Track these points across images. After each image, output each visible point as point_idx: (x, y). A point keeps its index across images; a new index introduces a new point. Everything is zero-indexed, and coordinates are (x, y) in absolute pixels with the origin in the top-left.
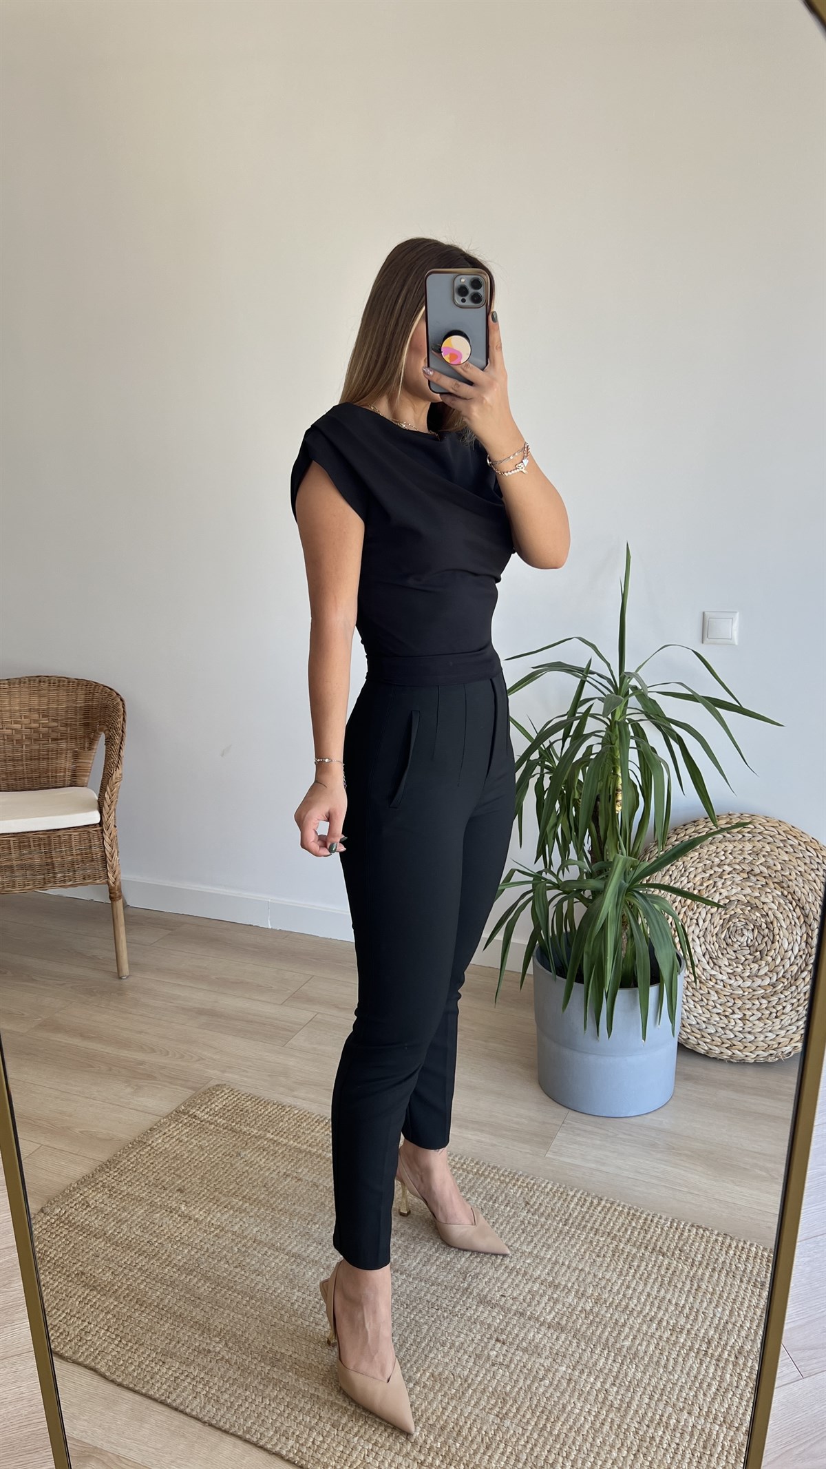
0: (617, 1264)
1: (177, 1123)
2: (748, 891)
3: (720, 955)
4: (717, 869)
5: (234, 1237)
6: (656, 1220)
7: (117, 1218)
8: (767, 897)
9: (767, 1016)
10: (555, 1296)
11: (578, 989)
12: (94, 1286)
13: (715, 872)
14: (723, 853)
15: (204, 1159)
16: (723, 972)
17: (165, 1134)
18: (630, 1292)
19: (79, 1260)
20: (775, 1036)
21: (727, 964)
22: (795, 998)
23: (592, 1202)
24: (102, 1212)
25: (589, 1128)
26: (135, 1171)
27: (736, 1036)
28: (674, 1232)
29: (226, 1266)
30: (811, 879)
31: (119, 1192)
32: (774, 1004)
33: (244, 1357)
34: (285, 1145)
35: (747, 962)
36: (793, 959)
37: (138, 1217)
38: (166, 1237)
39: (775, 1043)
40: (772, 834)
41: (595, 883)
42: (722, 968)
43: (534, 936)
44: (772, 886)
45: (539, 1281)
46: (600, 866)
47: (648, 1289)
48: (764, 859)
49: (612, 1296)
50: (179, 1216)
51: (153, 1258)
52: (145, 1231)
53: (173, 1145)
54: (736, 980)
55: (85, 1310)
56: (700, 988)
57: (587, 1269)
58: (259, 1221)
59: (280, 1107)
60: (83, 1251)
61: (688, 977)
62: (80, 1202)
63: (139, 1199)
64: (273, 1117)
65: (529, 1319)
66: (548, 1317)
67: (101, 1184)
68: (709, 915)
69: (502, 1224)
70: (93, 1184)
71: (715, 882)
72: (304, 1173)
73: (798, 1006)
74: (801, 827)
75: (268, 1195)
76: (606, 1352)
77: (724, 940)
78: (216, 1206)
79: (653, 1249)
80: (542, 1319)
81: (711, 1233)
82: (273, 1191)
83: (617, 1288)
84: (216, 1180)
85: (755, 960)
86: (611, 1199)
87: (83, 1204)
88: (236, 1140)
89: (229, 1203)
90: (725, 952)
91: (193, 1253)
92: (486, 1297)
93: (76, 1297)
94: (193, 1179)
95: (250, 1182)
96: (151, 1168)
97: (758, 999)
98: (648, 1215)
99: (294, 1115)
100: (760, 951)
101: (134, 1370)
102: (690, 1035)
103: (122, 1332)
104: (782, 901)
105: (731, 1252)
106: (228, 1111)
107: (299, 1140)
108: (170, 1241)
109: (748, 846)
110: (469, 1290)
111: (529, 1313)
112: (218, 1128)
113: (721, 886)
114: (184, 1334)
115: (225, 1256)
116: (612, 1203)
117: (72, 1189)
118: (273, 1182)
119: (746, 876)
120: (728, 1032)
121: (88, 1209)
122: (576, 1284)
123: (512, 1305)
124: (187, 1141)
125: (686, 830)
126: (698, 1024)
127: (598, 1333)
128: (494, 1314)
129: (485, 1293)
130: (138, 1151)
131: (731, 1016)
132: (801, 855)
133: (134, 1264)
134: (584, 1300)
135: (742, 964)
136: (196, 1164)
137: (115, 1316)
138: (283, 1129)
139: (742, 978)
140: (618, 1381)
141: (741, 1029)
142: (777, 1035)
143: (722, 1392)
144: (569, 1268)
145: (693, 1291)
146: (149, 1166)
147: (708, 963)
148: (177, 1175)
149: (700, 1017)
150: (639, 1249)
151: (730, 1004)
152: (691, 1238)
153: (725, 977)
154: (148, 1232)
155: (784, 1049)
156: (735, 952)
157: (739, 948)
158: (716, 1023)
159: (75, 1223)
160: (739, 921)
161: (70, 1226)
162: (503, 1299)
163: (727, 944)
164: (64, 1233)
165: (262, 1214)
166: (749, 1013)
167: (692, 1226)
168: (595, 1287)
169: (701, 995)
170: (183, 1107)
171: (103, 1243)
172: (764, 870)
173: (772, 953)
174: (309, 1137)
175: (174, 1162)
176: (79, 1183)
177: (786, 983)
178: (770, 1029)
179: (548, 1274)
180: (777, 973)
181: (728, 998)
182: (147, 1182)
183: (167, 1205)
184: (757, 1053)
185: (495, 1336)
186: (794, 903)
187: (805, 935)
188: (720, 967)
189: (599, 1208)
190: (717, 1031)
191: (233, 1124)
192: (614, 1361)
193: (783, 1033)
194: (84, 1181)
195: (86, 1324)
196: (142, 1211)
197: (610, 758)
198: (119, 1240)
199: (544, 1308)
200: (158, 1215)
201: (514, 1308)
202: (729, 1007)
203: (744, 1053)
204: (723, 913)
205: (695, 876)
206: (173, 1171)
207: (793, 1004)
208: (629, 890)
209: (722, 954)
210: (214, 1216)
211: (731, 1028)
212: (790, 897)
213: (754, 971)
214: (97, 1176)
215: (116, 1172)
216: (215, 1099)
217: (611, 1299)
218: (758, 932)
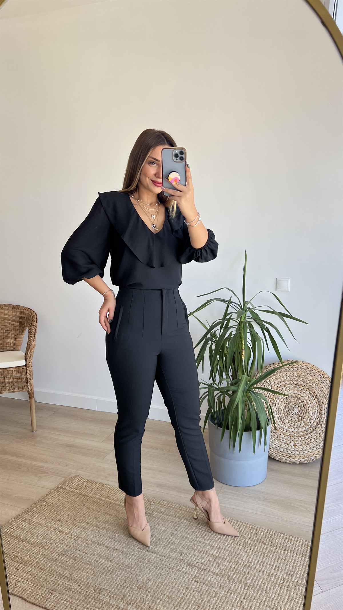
0: (245, 548)
1: (57, 492)
2: (296, 392)
3: (285, 419)
4: (283, 383)
5: (82, 540)
6: (261, 529)
7: (32, 533)
8: (303, 394)
9: (304, 444)
10: (219, 562)
11: (227, 432)
12: (21, 562)
13: (282, 384)
14: (286, 376)
15: (70, 507)
16: (286, 426)
17: (52, 496)
18: (251, 560)
19: (15, 551)
20: (307, 452)
21: (288, 422)
22: (315, 436)
23: (234, 522)
24: (25, 530)
25: (231, 491)
26: (40, 513)
27: (291, 452)
28: (269, 535)
29: (79, 552)
30: (321, 387)
31: (33, 522)
32: (307, 438)
33: (87, 591)
34: (104, 500)
35: (296, 421)
36: (314, 420)
37: (41, 532)
38: (53, 541)
39: (307, 455)
40: (305, 368)
41: (234, 388)
42: (286, 424)
43: (209, 411)
44: (306, 390)
45: (212, 556)
46: (235, 381)
47: (258, 558)
48: (302, 379)
49: (243, 561)
50: (59, 531)
51: (47, 550)
52: (44, 538)
53: (56, 501)
54: (291, 429)
55: (18, 572)
56: (277, 432)
57: (232, 550)
58: (93, 533)
59: (102, 485)
60: (17, 547)
61: (272, 428)
62: (16, 526)
63: (41, 524)
64: (99, 489)
65: (209, 572)
66: (216, 571)
67: (25, 518)
68: (280, 402)
69: (196, 532)
70: (21, 519)
71: (282, 388)
72: (112, 512)
73: (317, 439)
74: (317, 365)
75: (97, 522)
76: (241, 585)
77: (286, 412)
78: (74, 527)
79: (260, 542)
80: (214, 572)
81: (284, 535)
82: (99, 520)
83: (245, 558)
84: (74, 516)
85: (299, 420)
86: (242, 521)
87: (17, 527)
88: (83, 498)
89: (80, 526)
90: (287, 417)
91: (64, 547)
92: (190, 563)
93: (14, 566)
94: (65, 516)
95: (89, 516)
96: (46, 511)
97: (300, 436)
98: (258, 527)
99: (108, 488)
100: (301, 417)
101: (39, 597)
102: (273, 452)
103: (34, 581)
104: (309, 396)
105: (292, 542)
106: (80, 486)
107: (110, 498)
108: (55, 542)
109: (296, 373)
110: (183, 560)
111: (208, 569)
112: (75, 494)
113: (285, 390)
114: (61, 581)
115: (79, 548)
116: (243, 523)
117: (12, 521)
118: (99, 516)
119: (295, 386)
120: (288, 451)
121: (19, 529)
122: (228, 557)
123: (201, 566)
124: (62, 500)
125: (270, 367)
126: (276, 447)
127: (237, 577)
128: (194, 570)
129: (190, 561)
130: (41, 504)
131: (289, 444)
132: (317, 377)
133: (39, 552)
134: (231, 563)
135: (294, 422)
136: (66, 509)
137: (30, 575)
138: (103, 494)
139: (294, 428)
140: (246, 598)
141: (294, 449)
142: (308, 452)
143: (290, 601)
144: (225, 550)
145: (277, 559)
146: (45, 511)
147: (280, 422)
148: (58, 514)
149: (277, 445)
150: (254, 542)
151: (289, 439)
152: (276, 537)
153: (287, 428)
154: (45, 538)
155: (311, 457)
156: (291, 417)
157: (293, 416)
158: (283, 447)
159: (13, 535)
160: (292, 404)
161: (11, 537)
162: (198, 564)
163: (287, 414)
164: (8, 540)
165: (95, 529)
166: (297, 443)
167: (276, 532)
168: (236, 558)
169: (277, 435)
170: (60, 485)
171: (25, 544)
172: (302, 383)
173: (306, 417)
174: (115, 497)
175: (56, 509)
176: (15, 518)
177: (312, 430)
178: (305, 449)
179: (216, 553)
180: (308, 426)
181: (288, 436)
182: (45, 517)
183: (53, 527)
184: (300, 459)
185: (194, 579)
186: (315, 397)
187: (319, 410)
188: (285, 424)
189: (237, 525)
190: (284, 450)
191: (82, 492)
192: (244, 589)
193: (311, 451)
194: (17, 517)
195: (18, 578)
196: (43, 529)
197: (239, 337)
198: (32, 542)
199: (215, 567)
200: (49, 531)
201: (202, 567)
202: (289, 440)
203: (295, 459)
204: (286, 401)
205: (274, 386)
206: (56, 512)
207: (314, 438)
208: (248, 390)
209: (286, 418)
210: (74, 531)
211: (290, 449)
212: (313, 394)
213: (299, 425)
214: (23, 515)
215: (31, 513)
216: (74, 482)
217: (243, 563)
218: (300, 409)
